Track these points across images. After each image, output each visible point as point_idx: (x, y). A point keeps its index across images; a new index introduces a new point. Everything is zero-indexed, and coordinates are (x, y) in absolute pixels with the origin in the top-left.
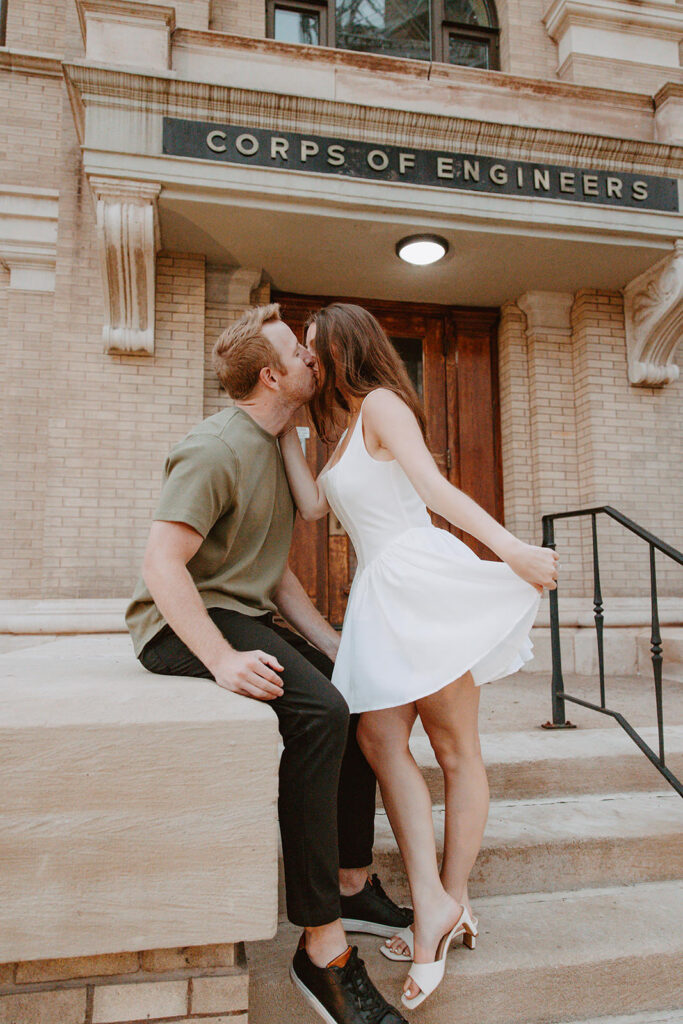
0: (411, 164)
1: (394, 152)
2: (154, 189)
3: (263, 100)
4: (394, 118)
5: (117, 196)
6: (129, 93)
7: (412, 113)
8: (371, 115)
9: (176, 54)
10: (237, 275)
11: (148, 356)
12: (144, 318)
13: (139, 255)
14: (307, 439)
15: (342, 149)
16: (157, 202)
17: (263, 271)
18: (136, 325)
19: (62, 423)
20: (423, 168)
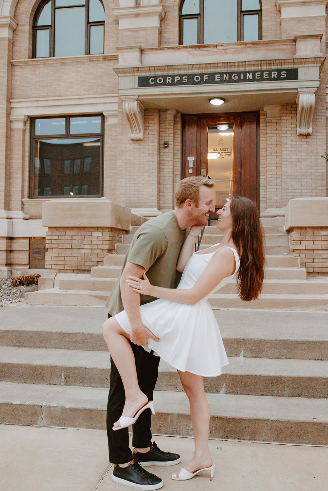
0: (207, 78)
1: (202, 75)
2: (137, 97)
3: (163, 68)
4: (201, 66)
5: (128, 100)
6: (129, 72)
7: (206, 64)
8: (194, 66)
9: (144, 56)
10: (168, 112)
11: (142, 140)
12: (140, 130)
13: (134, 114)
14: (193, 161)
15: (186, 77)
16: (138, 100)
17: (176, 110)
18: (138, 131)
19: (120, 161)
20: (211, 79)
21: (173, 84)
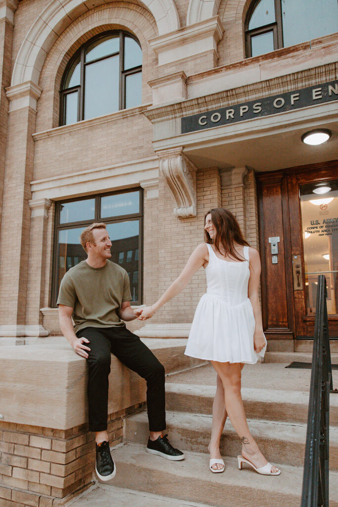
0: (297, 98)
1: (286, 96)
2: (179, 149)
3: (220, 96)
4: (285, 80)
5: (166, 156)
6: (167, 113)
7: (293, 74)
8: (272, 83)
9: (189, 88)
10: (234, 171)
11: (195, 217)
12: (190, 201)
13: (179, 178)
14: (278, 243)
15: (259, 104)
16: (182, 154)
17: (246, 166)
18: (188, 205)
19: (163, 251)
20: (305, 99)
21: (237, 118)
